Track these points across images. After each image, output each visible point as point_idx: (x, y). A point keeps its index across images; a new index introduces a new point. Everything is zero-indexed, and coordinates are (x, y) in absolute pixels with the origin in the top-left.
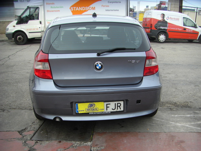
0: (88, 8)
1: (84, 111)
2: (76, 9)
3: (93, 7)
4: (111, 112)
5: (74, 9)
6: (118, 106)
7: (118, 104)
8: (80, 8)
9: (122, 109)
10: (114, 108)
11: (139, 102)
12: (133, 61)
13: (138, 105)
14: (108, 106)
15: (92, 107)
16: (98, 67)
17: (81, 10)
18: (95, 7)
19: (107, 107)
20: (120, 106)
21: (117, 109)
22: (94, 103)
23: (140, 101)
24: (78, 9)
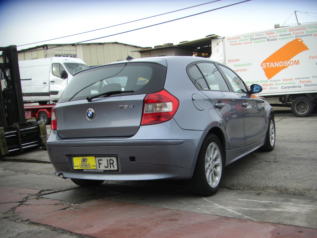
0: (289, 62)
1: (78, 166)
2: (270, 65)
3: (295, 61)
4: (104, 171)
5: (267, 65)
6: (110, 164)
7: (110, 160)
8: (275, 63)
9: (116, 168)
10: (107, 166)
11: (132, 159)
12: (126, 106)
13: (131, 163)
14: (100, 162)
15: (85, 163)
16: (89, 115)
17: (278, 66)
18: (298, 61)
19: (99, 164)
20: (112, 164)
21: (110, 167)
22: (87, 157)
23: (134, 158)
24: (273, 65)
